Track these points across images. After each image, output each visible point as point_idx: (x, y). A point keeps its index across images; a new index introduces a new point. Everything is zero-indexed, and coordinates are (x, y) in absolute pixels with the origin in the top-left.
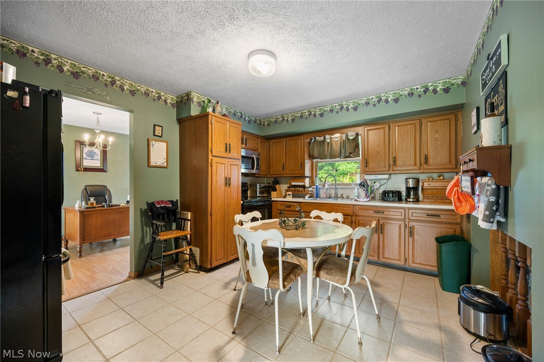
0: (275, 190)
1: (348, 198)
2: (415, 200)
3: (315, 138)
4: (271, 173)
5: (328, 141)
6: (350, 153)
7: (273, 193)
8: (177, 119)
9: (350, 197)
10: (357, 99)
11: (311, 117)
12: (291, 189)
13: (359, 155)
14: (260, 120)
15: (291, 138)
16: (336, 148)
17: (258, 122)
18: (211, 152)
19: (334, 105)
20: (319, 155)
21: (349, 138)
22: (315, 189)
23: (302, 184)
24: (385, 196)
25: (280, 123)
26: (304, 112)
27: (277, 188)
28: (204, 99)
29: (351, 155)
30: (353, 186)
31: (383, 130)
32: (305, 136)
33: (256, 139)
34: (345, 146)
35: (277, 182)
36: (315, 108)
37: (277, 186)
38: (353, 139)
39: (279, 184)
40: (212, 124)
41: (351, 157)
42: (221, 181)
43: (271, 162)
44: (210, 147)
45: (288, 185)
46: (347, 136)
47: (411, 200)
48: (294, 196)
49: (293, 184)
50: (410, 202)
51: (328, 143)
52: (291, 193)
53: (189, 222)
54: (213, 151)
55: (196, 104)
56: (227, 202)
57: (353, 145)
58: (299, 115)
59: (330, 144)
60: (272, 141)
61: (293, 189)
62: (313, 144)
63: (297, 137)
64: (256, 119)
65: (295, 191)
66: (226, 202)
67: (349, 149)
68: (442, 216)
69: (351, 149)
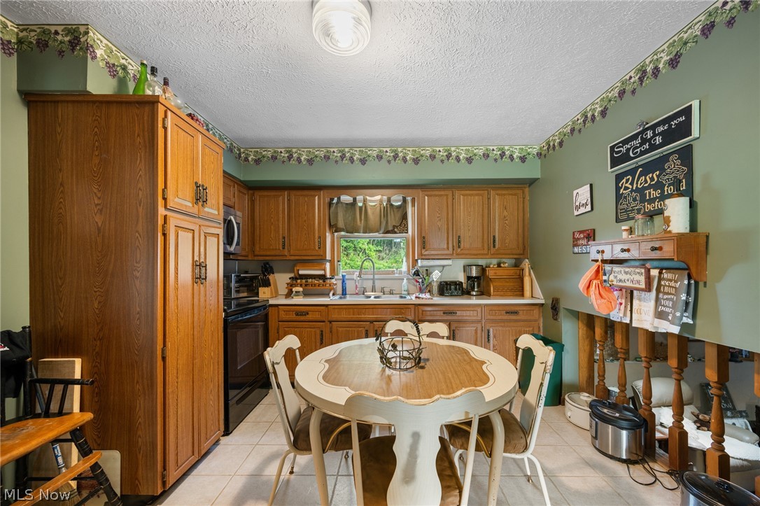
0: (267, 283)
1: (391, 293)
2: (479, 293)
3: (339, 198)
4: (257, 253)
5: (360, 204)
6: (394, 227)
7: (261, 290)
8: (20, 92)
9: (394, 292)
10: (419, 147)
11: (345, 161)
12: (299, 281)
13: (407, 230)
14: (239, 150)
15: (299, 193)
16: (373, 217)
17: (235, 152)
18: (165, 199)
19: (385, 150)
20: (345, 226)
21: (392, 205)
22: (341, 281)
23: (321, 272)
24: (446, 288)
25: (283, 162)
26: (332, 150)
27: (271, 281)
28: (123, 61)
29: (396, 230)
30: (397, 275)
31: (445, 197)
32: (325, 191)
33: (232, 184)
34: (386, 215)
35: (268, 269)
36: (351, 148)
37: (271, 277)
38: (399, 207)
39: (273, 273)
40: (165, 129)
41: (396, 233)
42: (186, 273)
43: (257, 232)
44: (161, 186)
45: (292, 275)
46: (389, 200)
47: (474, 293)
48: (306, 294)
49: (301, 272)
50: (473, 295)
51: (361, 208)
52: (301, 289)
53: (77, 388)
54: (170, 196)
55: (102, 64)
56: (199, 319)
57: (399, 215)
58: (322, 154)
59: (364, 210)
60: (258, 194)
61: (304, 281)
62: (336, 208)
63: (312, 193)
64: (231, 144)
65: (306, 285)
66: (196, 319)
67: (393, 220)
68: (521, 313)
69: (394, 220)
